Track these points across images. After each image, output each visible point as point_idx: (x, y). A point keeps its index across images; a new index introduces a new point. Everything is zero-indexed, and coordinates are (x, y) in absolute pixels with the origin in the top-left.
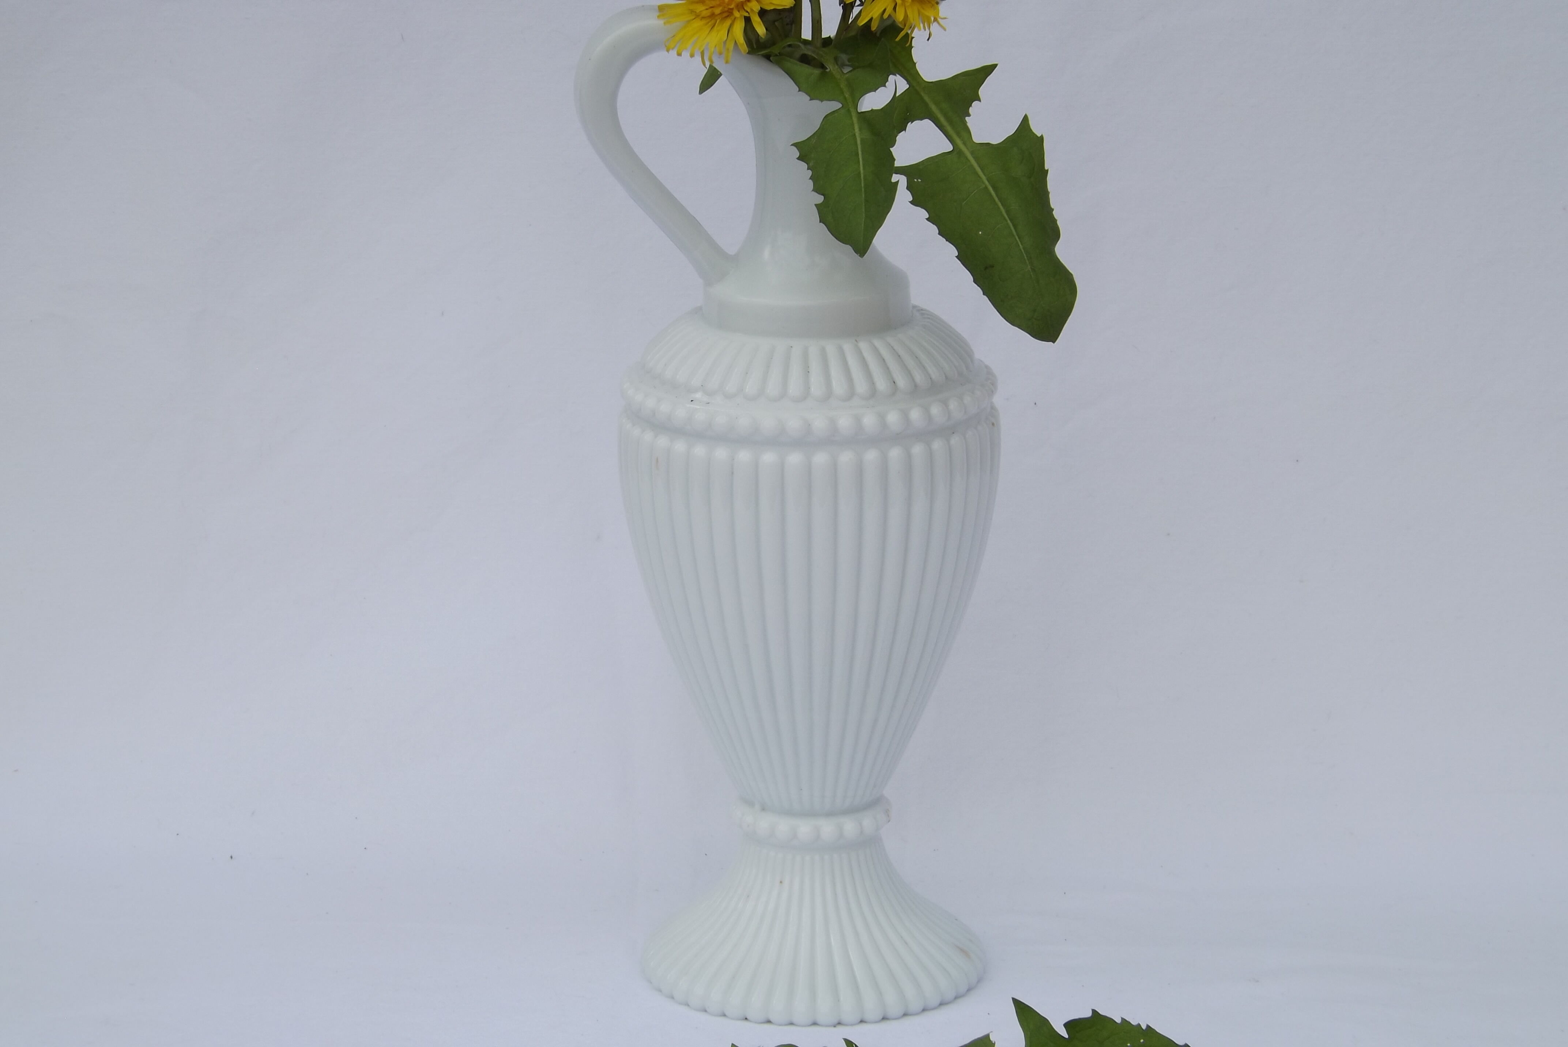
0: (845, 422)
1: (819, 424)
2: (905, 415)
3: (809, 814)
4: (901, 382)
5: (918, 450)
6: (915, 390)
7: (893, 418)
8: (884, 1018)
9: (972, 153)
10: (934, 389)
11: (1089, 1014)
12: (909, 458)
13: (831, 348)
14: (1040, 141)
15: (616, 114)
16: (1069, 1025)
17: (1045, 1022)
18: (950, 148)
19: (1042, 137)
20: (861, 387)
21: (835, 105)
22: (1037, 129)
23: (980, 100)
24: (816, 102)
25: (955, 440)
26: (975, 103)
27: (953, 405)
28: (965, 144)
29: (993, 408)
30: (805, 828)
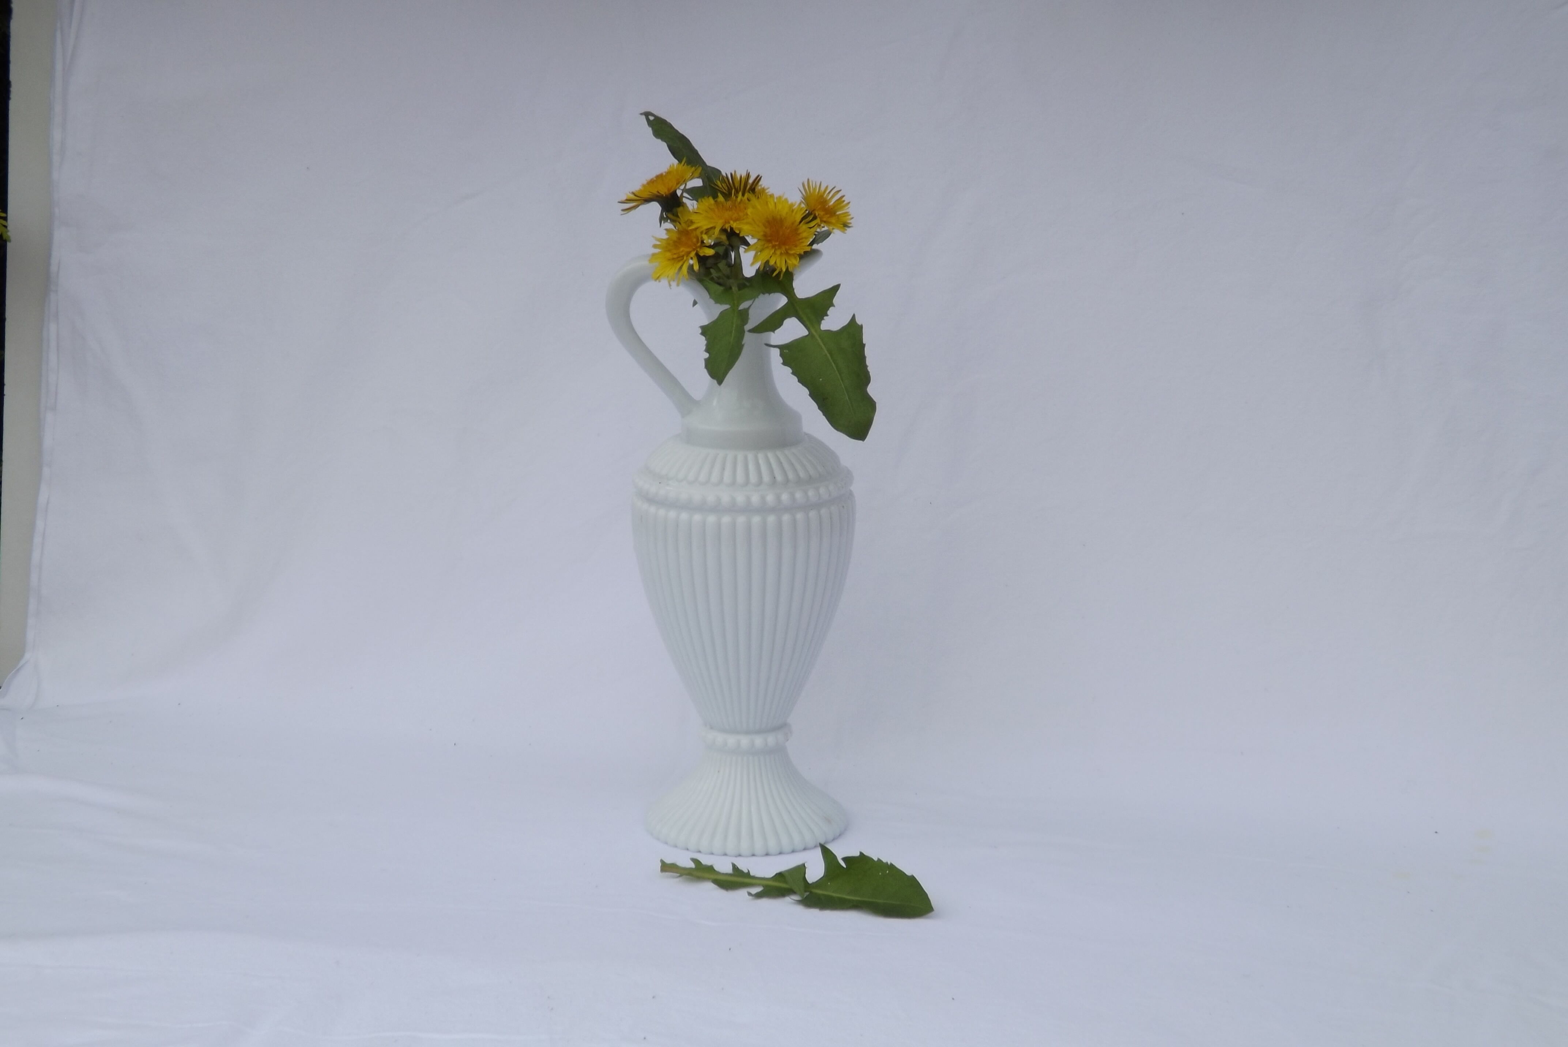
0: (755, 499)
1: (740, 499)
2: (792, 495)
3: (734, 731)
4: (791, 476)
5: (800, 516)
6: (799, 482)
7: (785, 497)
8: (780, 853)
9: (820, 336)
10: (810, 480)
11: (858, 854)
12: (794, 522)
13: (750, 456)
14: (861, 327)
15: (629, 316)
16: (845, 859)
17: (835, 857)
18: (806, 333)
19: (862, 325)
20: (766, 478)
21: (727, 307)
22: (859, 321)
23: (834, 306)
24: (718, 305)
25: (824, 511)
26: (831, 309)
27: (822, 490)
28: (816, 331)
29: (851, 491)
30: (732, 740)
